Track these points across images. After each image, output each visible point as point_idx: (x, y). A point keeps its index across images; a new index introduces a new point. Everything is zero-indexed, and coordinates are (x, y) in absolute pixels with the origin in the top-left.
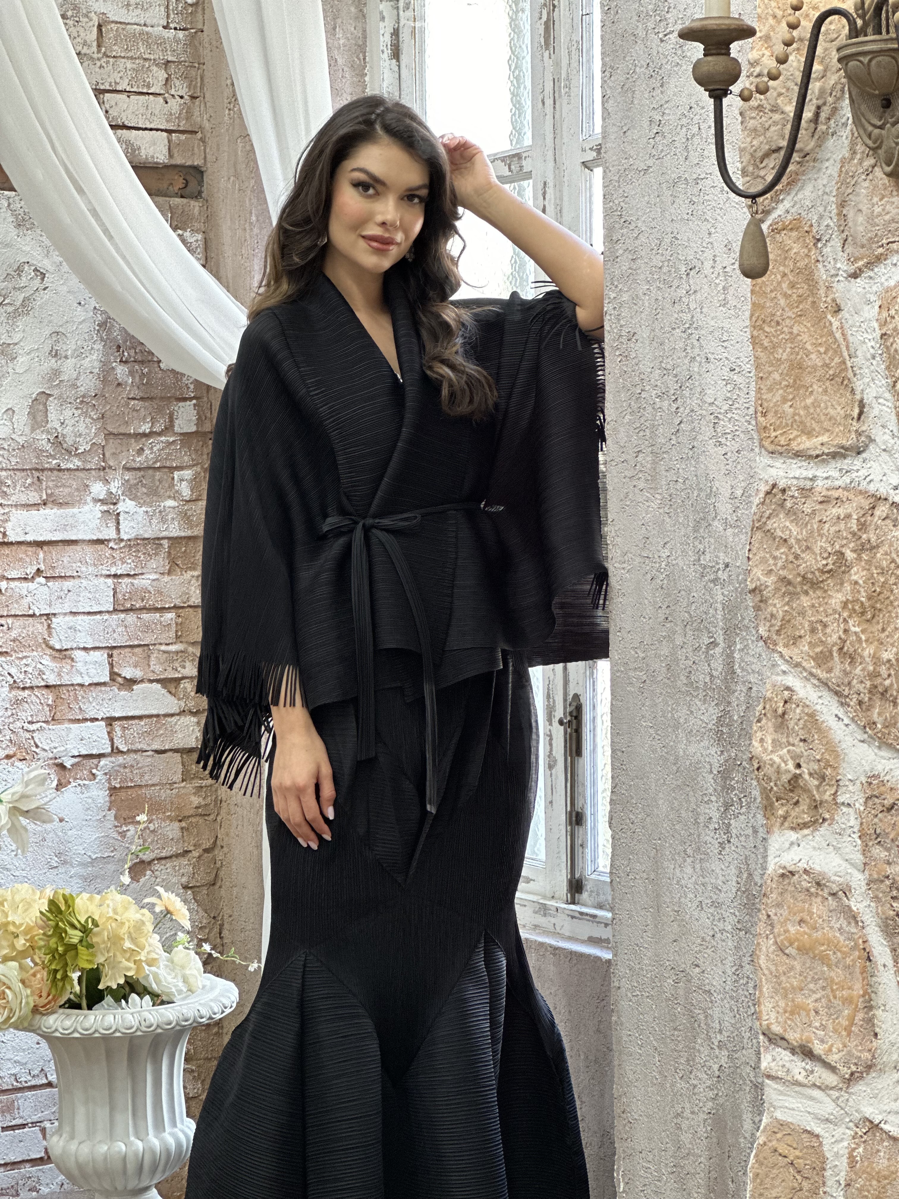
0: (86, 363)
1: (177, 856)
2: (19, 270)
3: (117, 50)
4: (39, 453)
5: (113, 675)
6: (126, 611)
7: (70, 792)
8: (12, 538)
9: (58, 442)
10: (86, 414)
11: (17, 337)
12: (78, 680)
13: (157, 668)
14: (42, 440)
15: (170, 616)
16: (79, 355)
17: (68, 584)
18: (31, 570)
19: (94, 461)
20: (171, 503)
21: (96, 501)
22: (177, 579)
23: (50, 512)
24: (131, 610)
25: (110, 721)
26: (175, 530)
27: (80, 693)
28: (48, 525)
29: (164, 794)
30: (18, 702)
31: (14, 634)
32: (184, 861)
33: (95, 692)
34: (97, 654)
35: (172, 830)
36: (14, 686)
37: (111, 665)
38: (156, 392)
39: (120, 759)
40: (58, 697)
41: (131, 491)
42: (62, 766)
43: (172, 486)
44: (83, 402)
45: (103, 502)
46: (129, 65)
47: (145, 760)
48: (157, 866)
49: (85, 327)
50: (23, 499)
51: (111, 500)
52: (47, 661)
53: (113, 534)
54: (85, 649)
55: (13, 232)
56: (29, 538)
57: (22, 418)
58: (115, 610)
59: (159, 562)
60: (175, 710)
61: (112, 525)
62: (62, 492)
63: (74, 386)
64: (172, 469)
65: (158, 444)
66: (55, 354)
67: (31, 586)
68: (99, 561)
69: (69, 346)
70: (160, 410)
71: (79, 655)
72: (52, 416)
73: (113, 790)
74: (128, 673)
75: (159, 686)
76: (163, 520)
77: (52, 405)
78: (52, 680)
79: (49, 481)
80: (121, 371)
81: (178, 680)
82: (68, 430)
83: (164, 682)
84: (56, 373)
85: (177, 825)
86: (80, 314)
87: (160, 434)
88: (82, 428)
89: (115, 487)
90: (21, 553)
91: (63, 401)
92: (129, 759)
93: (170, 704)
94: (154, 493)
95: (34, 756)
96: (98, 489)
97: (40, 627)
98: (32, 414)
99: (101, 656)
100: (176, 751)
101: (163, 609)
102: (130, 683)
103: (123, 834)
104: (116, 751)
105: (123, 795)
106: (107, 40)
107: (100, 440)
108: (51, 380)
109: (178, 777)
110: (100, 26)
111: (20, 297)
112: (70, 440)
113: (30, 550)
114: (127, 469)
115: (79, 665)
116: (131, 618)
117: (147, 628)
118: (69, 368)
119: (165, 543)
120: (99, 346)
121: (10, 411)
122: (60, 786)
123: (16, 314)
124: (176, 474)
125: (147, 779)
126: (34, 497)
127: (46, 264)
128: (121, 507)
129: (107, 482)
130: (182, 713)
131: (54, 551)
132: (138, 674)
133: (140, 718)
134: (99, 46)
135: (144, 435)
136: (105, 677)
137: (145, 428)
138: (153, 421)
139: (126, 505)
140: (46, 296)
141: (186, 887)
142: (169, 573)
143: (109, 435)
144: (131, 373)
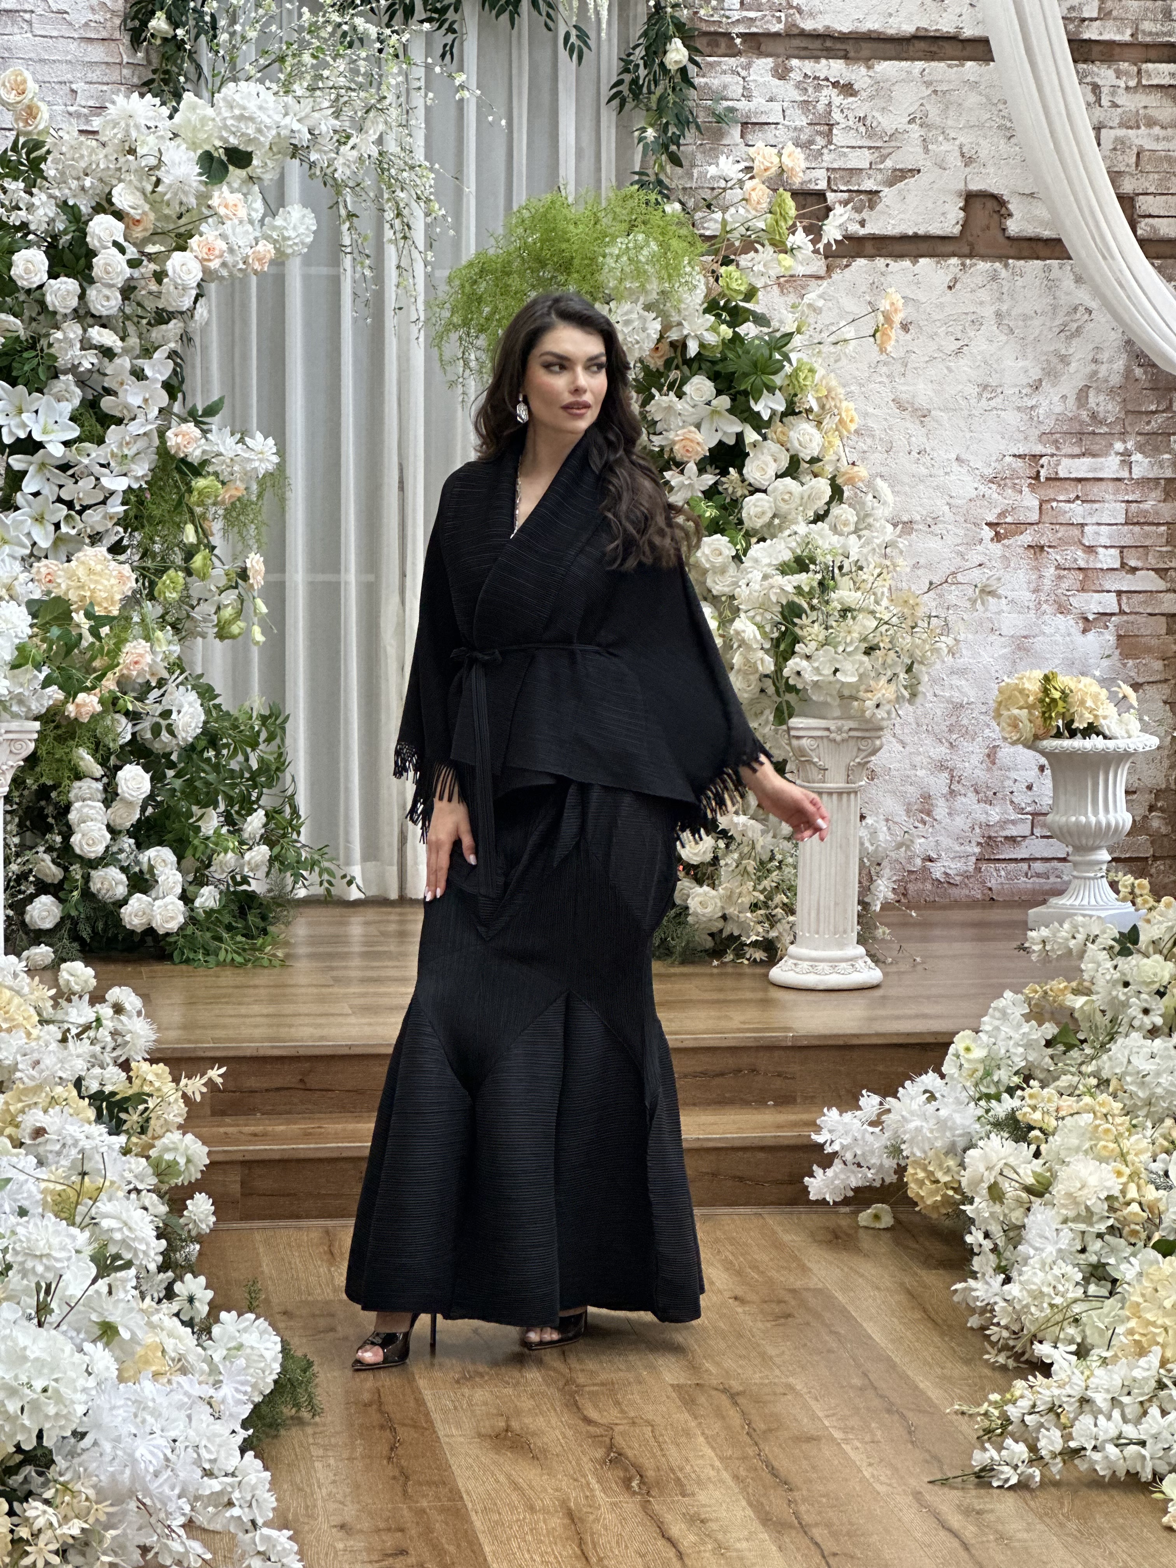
0: (1115, 366)
1: (1160, 682)
2: (1075, 309)
3: (1149, 168)
4: (1082, 423)
5: (1123, 565)
6: (1134, 524)
7: (1091, 636)
8: (1062, 475)
9: (1094, 416)
10: (1113, 399)
11: (1071, 351)
12: (1099, 566)
13: (1152, 561)
14: (1084, 415)
15: (1163, 528)
16: (1111, 361)
17: (1096, 506)
18: (1072, 496)
19: (1118, 429)
20: (1167, 456)
21: (1117, 453)
22: (1169, 505)
23: (1087, 461)
24: (1138, 523)
25: (1119, 593)
26: (1169, 474)
27: (1101, 574)
28: (1084, 468)
29: (1154, 642)
30: (1060, 577)
31: (1059, 535)
32: (1165, 686)
33: (1110, 574)
34: (1112, 551)
35: (1158, 665)
36: (1058, 567)
37: (1122, 558)
38: (1160, 385)
39: (1125, 618)
40: (1086, 576)
41: (1140, 448)
42: (1086, 619)
43: (1169, 445)
44: (1111, 392)
45: (1122, 454)
46: (1156, 176)
47: (1141, 619)
48: (1146, 687)
49: (1115, 344)
50: (1069, 451)
51: (1127, 454)
52: (1079, 553)
53: (1126, 474)
54: (1106, 547)
55: (1072, 285)
56: (1072, 476)
57: (1071, 402)
58: (1126, 523)
59: (1158, 494)
60: (1163, 588)
61: (1126, 469)
62: (1095, 448)
63: (1107, 381)
64: (1170, 435)
65: (1160, 419)
66: (1095, 361)
67: (1072, 506)
68: (1117, 492)
69: (1105, 356)
70: (1163, 397)
71: (1101, 550)
72: (1091, 400)
73: (1119, 637)
74: (1133, 563)
75: (1152, 573)
76: (1162, 467)
77: (1092, 393)
78: (1082, 564)
79: (1087, 442)
80: (1138, 372)
81: (1167, 570)
82: (1101, 409)
83: (1156, 570)
84: (1095, 373)
85: (1161, 662)
86: (1113, 335)
87: (1163, 411)
88: (1110, 407)
89: (1130, 445)
90: (1067, 485)
91: (1099, 391)
92: (1131, 618)
93: (1161, 585)
94: (1157, 450)
95: (1069, 612)
96: (1119, 446)
97: (1076, 532)
98: (1078, 399)
99: (1115, 552)
100: (1163, 615)
101: (1158, 524)
102: (1134, 570)
103: (1125, 665)
104: (1122, 612)
105: (1126, 640)
106: (1142, 163)
107: (1122, 415)
108: (1091, 377)
109: (1164, 631)
110: (1138, 154)
111: (1075, 325)
112: (1101, 415)
113: (1073, 483)
114: (1139, 434)
115: (1101, 557)
116: (1137, 529)
117: (1147, 535)
118: (1103, 370)
119: (1162, 482)
120: (1125, 356)
121: (1064, 397)
122: (1084, 631)
123: (1072, 336)
124: (1172, 438)
125: (1143, 631)
126: (1077, 450)
127: (1093, 305)
128: (1133, 458)
129: (1125, 442)
130: (1168, 591)
131: (1088, 485)
132: (1139, 564)
133: (1139, 592)
134: (1137, 166)
135: (1153, 412)
136: (1117, 565)
137: (1153, 408)
138: (1158, 404)
139: (1137, 457)
140: (1091, 325)
141: (1165, 702)
142: (1165, 501)
143: (1127, 412)
144: (1145, 373)
